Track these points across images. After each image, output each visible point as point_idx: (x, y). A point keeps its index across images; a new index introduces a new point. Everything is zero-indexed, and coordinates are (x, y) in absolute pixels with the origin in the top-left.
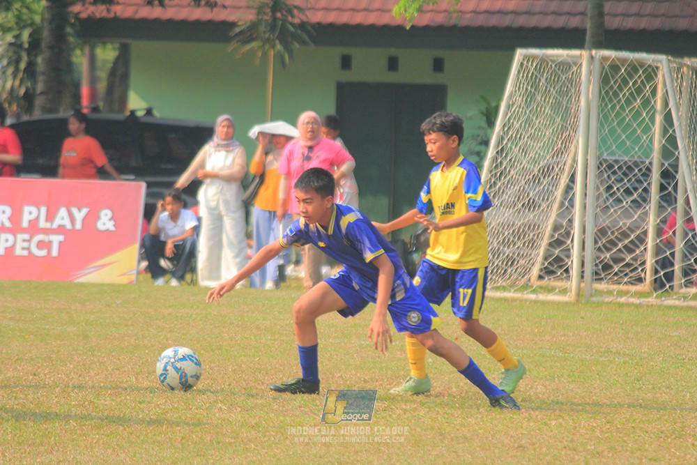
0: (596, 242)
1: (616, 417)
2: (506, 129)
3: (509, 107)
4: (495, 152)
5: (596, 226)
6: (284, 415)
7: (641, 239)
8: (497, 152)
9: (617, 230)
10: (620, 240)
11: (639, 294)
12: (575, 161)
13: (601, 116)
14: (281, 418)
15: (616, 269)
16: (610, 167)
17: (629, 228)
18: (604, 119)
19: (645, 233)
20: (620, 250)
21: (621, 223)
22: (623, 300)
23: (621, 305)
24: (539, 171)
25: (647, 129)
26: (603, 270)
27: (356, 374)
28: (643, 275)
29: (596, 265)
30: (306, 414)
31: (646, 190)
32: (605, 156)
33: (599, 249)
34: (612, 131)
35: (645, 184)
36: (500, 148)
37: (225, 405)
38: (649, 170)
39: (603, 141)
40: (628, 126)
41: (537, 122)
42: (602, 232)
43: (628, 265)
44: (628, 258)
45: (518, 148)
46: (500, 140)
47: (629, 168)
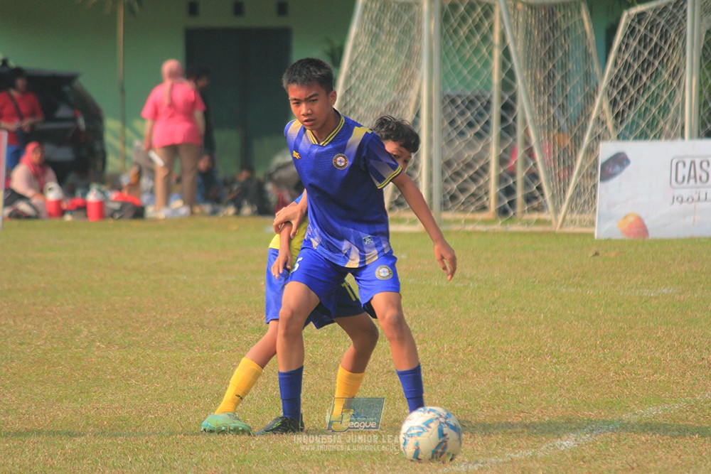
0: (443, 173)
1: (476, 339)
2: (353, 69)
3: (355, 47)
4: (344, 92)
5: (442, 159)
6: (161, 351)
7: (485, 169)
8: (346, 92)
9: (463, 162)
10: (465, 170)
11: (485, 222)
12: (419, 96)
13: (444, 53)
14: (158, 354)
15: (462, 198)
16: (453, 101)
17: (473, 159)
18: (445, 55)
19: (488, 164)
20: (465, 181)
21: (466, 155)
22: (470, 228)
23: (469, 233)
24: (386, 107)
25: (487, 64)
26: (450, 200)
27: (226, 309)
28: (487, 204)
29: (444, 196)
30: (182, 349)
31: (488, 123)
32: (449, 91)
33: (446, 181)
34: (454, 67)
35: (487, 117)
36: (348, 88)
37: (103, 343)
38: (489, 102)
39: (445, 78)
40: (469, 61)
41: (383, 61)
42: (448, 164)
43: (473, 195)
44: (473, 188)
45: (366, 86)
46: (348, 78)
47: (472, 102)
